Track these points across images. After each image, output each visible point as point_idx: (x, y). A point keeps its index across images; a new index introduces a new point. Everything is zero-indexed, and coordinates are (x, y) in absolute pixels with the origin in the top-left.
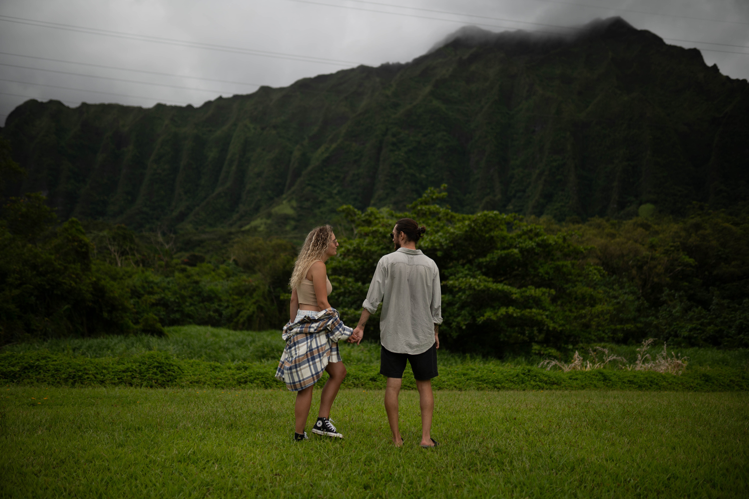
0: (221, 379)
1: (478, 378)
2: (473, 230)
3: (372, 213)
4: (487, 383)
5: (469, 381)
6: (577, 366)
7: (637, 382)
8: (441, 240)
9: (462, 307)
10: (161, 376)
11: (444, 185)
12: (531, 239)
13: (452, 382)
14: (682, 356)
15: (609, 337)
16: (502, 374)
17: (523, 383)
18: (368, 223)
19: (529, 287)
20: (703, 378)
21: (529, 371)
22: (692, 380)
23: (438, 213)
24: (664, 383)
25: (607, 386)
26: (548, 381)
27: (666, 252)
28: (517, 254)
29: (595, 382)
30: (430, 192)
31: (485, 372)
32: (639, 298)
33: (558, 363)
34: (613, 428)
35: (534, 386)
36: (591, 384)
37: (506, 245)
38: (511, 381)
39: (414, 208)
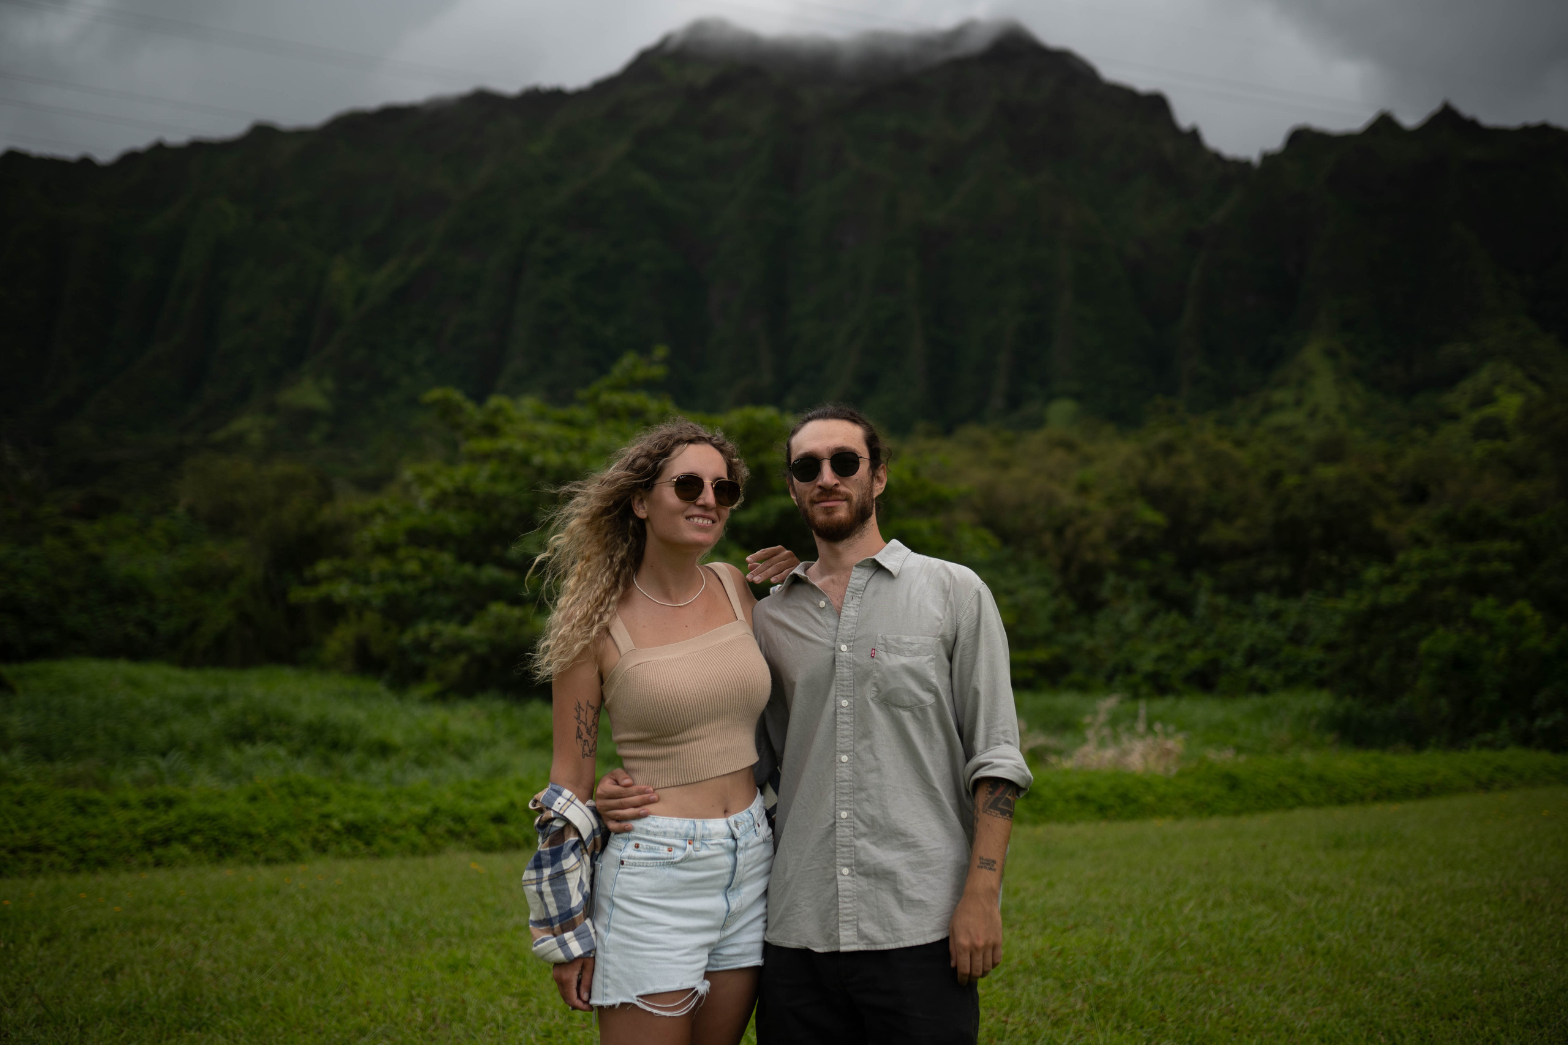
0: (98, 837)
3: (498, 411)
7: (1095, 799)
11: (661, 352)
18: (491, 430)
20: (1225, 783)
22: (1203, 786)
23: (647, 412)
24: (1149, 799)
27: (1110, 501)
30: (628, 365)
32: (1055, 595)
39: (595, 398)
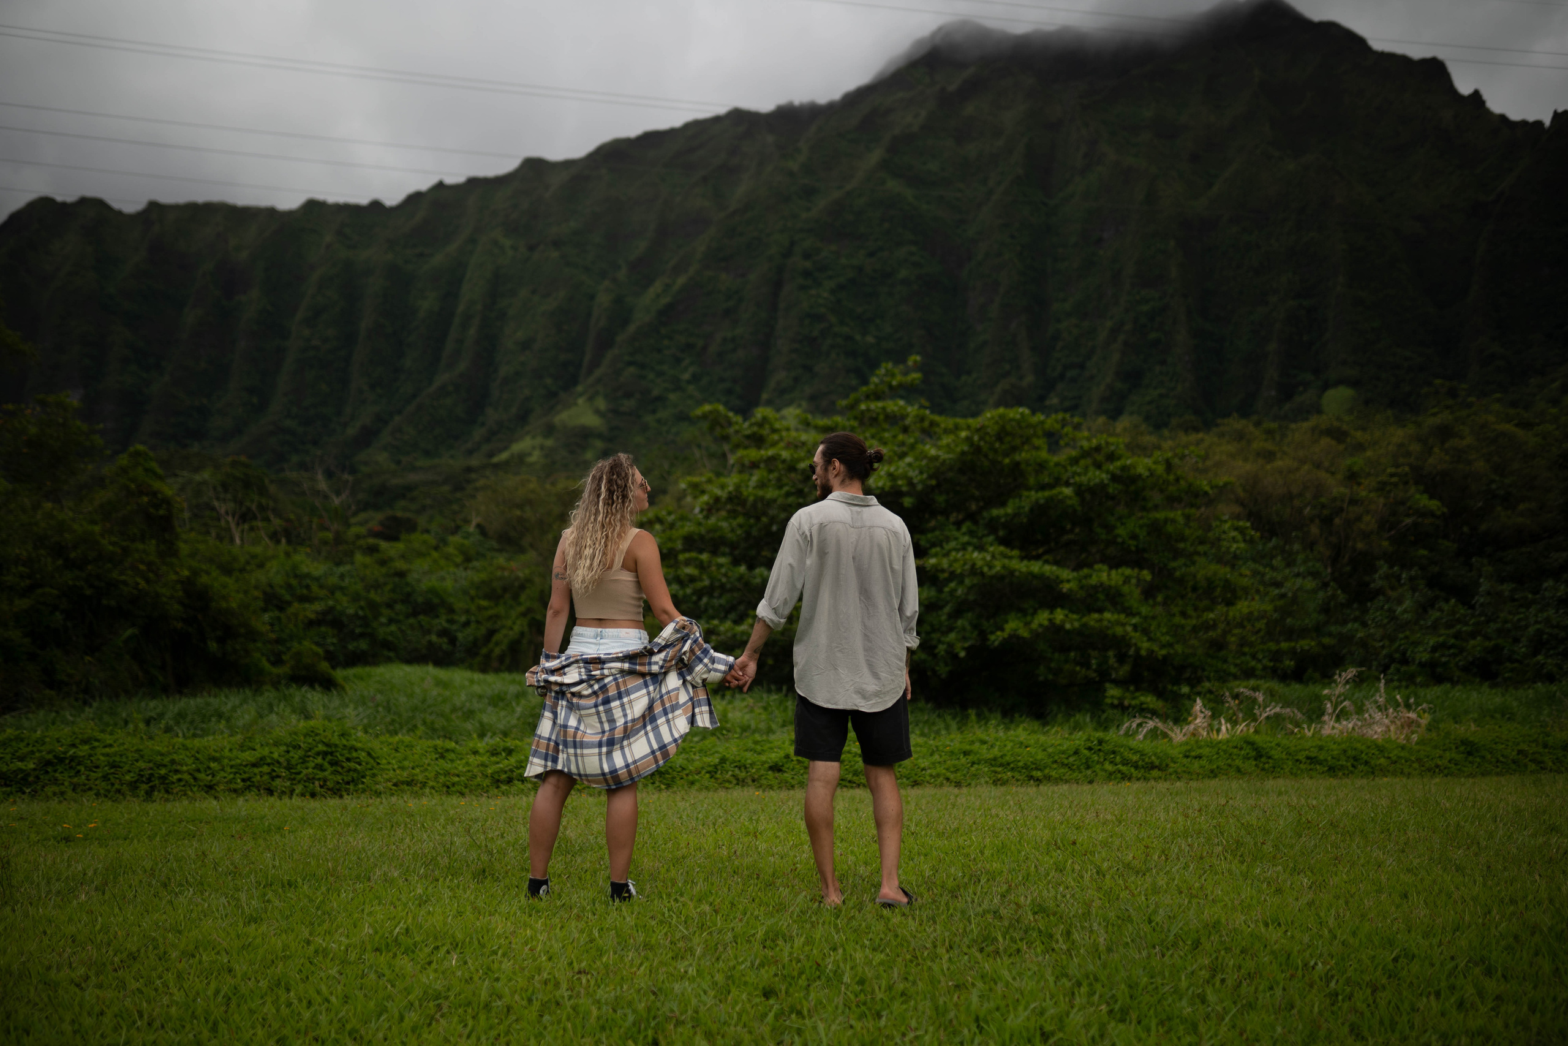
0: (458, 776)
1: (995, 759)
2: (977, 450)
3: (765, 420)
4: (1012, 769)
5: (976, 766)
6: (1200, 730)
7: (1326, 760)
8: (912, 473)
9: (957, 613)
10: (332, 773)
11: (914, 359)
12: (1098, 466)
13: (940, 769)
14: (1418, 704)
15: (1265, 668)
16: (1044, 750)
17: (1088, 767)
18: (758, 441)
19: (1097, 567)
20: (1462, 748)
21: (1100, 742)
22: (1439, 752)
23: (903, 417)
24: (1382, 760)
25: (1263, 769)
26: (1140, 763)
27: (1382, 488)
28: (1070, 498)
29: (1238, 762)
30: (886, 373)
31: (1009, 747)
32: (1325, 585)
33: (1160, 725)
34: (1278, 856)
35: (1111, 774)
36: (1230, 765)
37: (1047, 480)
38: (1064, 765)
39: (852, 407)
